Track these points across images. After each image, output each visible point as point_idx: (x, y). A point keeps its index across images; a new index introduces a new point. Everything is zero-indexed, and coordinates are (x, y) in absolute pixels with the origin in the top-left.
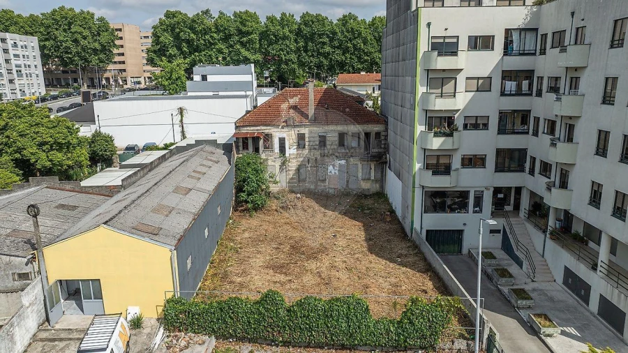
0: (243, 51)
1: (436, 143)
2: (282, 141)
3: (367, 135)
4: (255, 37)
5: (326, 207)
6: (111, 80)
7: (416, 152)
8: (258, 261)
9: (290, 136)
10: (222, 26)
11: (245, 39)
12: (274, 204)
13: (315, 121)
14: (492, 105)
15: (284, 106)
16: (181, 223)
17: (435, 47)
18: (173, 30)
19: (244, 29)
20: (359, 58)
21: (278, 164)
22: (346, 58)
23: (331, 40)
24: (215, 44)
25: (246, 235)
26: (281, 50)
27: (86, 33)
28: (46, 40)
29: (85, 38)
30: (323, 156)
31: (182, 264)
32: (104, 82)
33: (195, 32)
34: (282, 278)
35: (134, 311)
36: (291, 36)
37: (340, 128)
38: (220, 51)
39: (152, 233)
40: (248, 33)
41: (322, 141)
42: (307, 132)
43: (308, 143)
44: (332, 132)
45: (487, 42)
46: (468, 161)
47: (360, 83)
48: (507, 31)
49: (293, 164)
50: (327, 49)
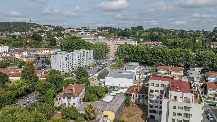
0: (137, 56)
2: (133, 95)
3: (147, 96)
4: (140, 53)
5: (139, 107)
6: (107, 57)
7: (148, 104)
8: (125, 115)
9: (135, 95)
10: (133, 50)
11: (138, 53)
12: (131, 105)
13: (139, 93)
15: (134, 89)
16: (116, 110)
18: (121, 49)
19: (138, 51)
20: (167, 60)
21: (132, 98)
22: (163, 60)
23: (159, 55)
25: (125, 111)
27: (103, 49)
28: (95, 50)
29: (102, 50)
30: (140, 98)
31: (116, 115)
32: (105, 58)
33: (127, 51)
34: (127, 118)
35: (111, 119)
37: (142, 95)
38: (132, 55)
39: (113, 112)
41: (140, 96)
42: (137, 94)
43: (137, 96)
44: (141, 95)
45: (158, 91)
46: (156, 107)
47: (163, 69)
48: (161, 90)
49: (135, 99)
50: (158, 57)
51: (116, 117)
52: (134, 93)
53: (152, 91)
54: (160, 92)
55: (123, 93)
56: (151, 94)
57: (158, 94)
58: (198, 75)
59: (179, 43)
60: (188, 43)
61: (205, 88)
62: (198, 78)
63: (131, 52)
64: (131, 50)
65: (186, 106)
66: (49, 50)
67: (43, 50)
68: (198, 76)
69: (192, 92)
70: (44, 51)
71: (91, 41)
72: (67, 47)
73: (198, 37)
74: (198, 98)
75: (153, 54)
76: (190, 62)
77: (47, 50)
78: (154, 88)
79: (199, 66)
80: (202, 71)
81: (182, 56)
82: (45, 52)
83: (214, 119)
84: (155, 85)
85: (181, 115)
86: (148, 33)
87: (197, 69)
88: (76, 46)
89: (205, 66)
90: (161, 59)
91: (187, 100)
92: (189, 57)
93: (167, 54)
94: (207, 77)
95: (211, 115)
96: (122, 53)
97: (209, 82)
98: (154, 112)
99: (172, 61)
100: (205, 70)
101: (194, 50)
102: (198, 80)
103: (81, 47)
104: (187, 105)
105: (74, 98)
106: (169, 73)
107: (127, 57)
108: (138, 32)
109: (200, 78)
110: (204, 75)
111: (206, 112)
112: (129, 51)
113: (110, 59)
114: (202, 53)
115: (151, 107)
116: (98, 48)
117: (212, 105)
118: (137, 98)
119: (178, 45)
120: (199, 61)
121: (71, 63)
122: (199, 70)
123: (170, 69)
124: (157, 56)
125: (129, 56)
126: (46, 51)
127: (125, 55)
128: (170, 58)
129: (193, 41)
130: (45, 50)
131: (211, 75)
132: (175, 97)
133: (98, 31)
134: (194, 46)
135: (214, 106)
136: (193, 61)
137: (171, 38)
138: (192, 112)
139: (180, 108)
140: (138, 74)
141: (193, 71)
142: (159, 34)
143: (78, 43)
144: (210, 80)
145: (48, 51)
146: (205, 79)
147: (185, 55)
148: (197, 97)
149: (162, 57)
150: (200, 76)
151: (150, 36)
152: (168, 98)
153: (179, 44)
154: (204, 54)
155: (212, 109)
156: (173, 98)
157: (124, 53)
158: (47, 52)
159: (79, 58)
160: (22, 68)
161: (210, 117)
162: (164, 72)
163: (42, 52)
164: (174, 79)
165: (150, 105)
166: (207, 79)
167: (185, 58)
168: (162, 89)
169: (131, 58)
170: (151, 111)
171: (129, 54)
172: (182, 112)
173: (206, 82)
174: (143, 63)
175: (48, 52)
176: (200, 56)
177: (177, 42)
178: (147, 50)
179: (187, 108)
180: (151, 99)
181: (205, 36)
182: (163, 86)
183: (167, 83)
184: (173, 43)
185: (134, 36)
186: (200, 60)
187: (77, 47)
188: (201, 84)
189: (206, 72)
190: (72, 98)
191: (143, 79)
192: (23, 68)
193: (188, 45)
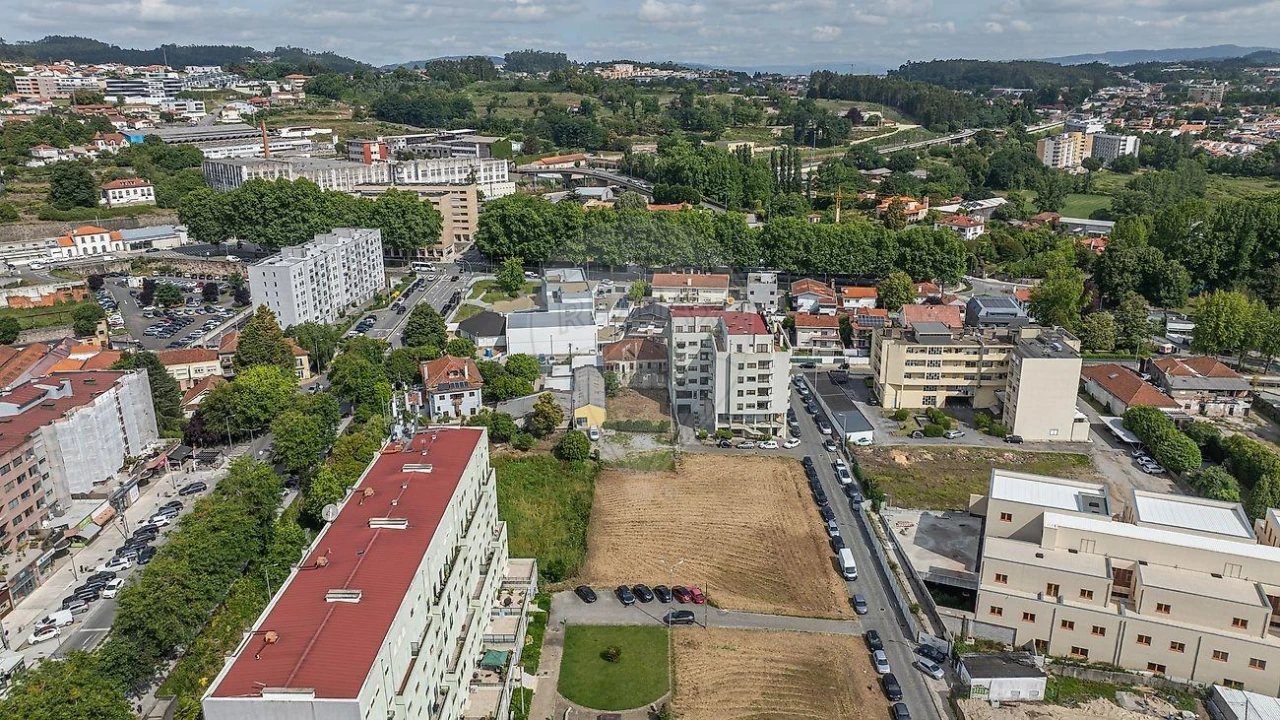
0: (568, 242)
1: (680, 376)
2: (623, 366)
3: (660, 364)
5: (642, 395)
6: (426, 252)
7: (673, 379)
8: (621, 415)
9: (627, 364)
10: (550, 220)
11: (570, 232)
13: (638, 358)
14: (698, 363)
15: (624, 350)
17: (678, 345)
18: (503, 220)
19: (570, 224)
21: (622, 375)
24: (543, 236)
26: (604, 243)
29: (417, 224)
30: (641, 372)
33: (525, 225)
36: (613, 231)
37: (648, 361)
38: (548, 242)
39: (599, 406)
40: (574, 228)
41: (641, 366)
42: (635, 362)
43: (635, 367)
44: (645, 362)
45: (695, 343)
46: (691, 381)
47: (670, 286)
48: (702, 341)
49: (628, 377)
50: (645, 243)
51: (608, 415)
52: (626, 359)
53: (681, 345)
54: (699, 344)
55: (592, 366)
56: (680, 351)
57: (695, 350)
58: (772, 293)
59: (691, 169)
60: (723, 169)
61: (790, 327)
62: (772, 303)
63: (543, 229)
64: (545, 221)
65: (762, 359)
66: (107, 236)
67: (78, 240)
68: (772, 298)
69: (769, 332)
70: (83, 241)
71: (290, 171)
72: (230, 219)
73: (753, 121)
74: (781, 344)
75: (625, 233)
76: (746, 254)
77: (97, 237)
78: (686, 338)
79: (770, 264)
80: (783, 281)
81: (722, 236)
82: (89, 245)
83: (810, 391)
84: (686, 329)
85: (753, 379)
86: (531, 102)
87: (768, 277)
88: (281, 211)
89: (786, 263)
90: (654, 250)
91: (763, 349)
92: (741, 237)
93: (673, 233)
94: (795, 299)
95: (806, 384)
96: (508, 235)
97: (801, 310)
98: (688, 394)
99: (691, 256)
100: (789, 278)
101: (746, 197)
102: (773, 311)
103: (305, 215)
104: (763, 357)
105: (472, 394)
106: (689, 296)
107: (529, 249)
108: (470, 90)
109: (776, 302)
110: (787, 294)
111: (794, 382)
112: (535, 226)
113: (444, 260)
114: (777, 225)
115: (681, 383)
116: (398, 217)
117: (806, 367)
118: (635, 372)
119: (687, 177)
120: (771, 249)
121: (325, 293)
122: (774, 278)
123: (690, 281)
124: (641, 239)
125: (538, 246)
126: (93, 240)
127: (520, 243)
128: (685, 245)
129: (742, 159)
130: (88, 238)
131: (803, 290)
132: (740, 347)
133: (238, 90)
134: (744, 180)
135: (811, 367)
136: (753, 250)
137: (640, 129)
138: (772, 370)
139: (751, 365)
140: (601, 307)
141: (758, 284)
142: (585, 109)
143: (291, 200)
144: (801, 306)
145: (102, 239)
146: (790, 303)
147: (731, 231)
148: (778, 343)
149: (656, 241)
150: (776, 298)
151: (547, 125)
152: (724, 350)
153: (691, 175)
154: (783, 228)
155: (806, 374)
156: (734, 349)
157: (517, 233)
158: (99, 245)
159: (346, 270)
160: (97, 333)
161: (804, 389)
162: (673, 294)
163: (73, 249)
164: (727, 310)
165: (677, 379)
166: (794, 305)
167: (731, 243)
168: (705, 336)
169: (543, 254)
170: (680, 395)
171: (538, 237)
172: (755, 372)
173: (792, 313)
174: (592, 266)
175: (104, 247)
176: (772, 234)
177: (683, 168)
178: (603, 219)
179: (764, 364)
180: (679, 364)
181: (779, 118)
182: (704, 329)
183: (712, 321)
184: (668, 171)
185: (467, 120)
186: (773, 247)
187: (286, 215)
188: (781, 319)
189: (792, 281)
190: (466, 394)
191: (621, 324)
192: (101, 332)
193: (724, 178)
